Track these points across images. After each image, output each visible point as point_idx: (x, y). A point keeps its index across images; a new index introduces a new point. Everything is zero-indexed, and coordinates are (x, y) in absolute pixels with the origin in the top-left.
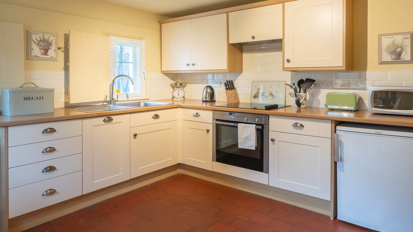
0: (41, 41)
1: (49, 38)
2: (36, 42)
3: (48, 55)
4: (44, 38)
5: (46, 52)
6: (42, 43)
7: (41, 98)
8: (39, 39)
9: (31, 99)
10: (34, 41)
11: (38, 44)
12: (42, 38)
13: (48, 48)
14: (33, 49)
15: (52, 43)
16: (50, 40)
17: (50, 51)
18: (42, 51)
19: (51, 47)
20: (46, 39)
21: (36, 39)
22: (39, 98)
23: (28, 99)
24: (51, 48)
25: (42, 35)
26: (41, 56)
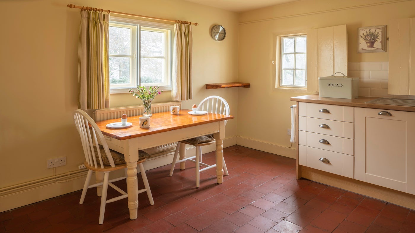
0: (367, 35)
1: (376, 31)
2: (363, 37)
3: (374, 47)
4: (370, 32)
5: (372, 44)
6: (368, 37)
7: (341, 85)
8: (365, 34)
9: (333, 85)
10: (361, 37)
11: (365, 39)
12: (368, 33)
13: (374, 41)
14: (360, 44)
15: (378, 35)
16: (376, 33)
17: (376, 43)
18: (368, 44)
19: (377, 39)
20: (372, 32)
21: (364, 34)
22: (339, 86)
23: (331, 85)
24: (377, 41)
25: (369, 29)
26: (367, 49)
